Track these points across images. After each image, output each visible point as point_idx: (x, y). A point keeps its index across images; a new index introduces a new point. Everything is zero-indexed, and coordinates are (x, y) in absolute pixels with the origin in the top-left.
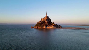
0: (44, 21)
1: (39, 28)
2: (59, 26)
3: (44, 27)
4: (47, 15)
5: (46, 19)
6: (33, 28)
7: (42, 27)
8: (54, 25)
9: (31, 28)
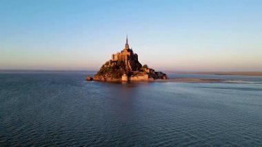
0: (122, 62)
1: (109, 79)
2: (160, 75)
3: (124, 78)
4: (127, 45)
5: (128, 56)
6: (92, 79)
7: (117, 77)
8: (148, 71)
9: (87, 80)
